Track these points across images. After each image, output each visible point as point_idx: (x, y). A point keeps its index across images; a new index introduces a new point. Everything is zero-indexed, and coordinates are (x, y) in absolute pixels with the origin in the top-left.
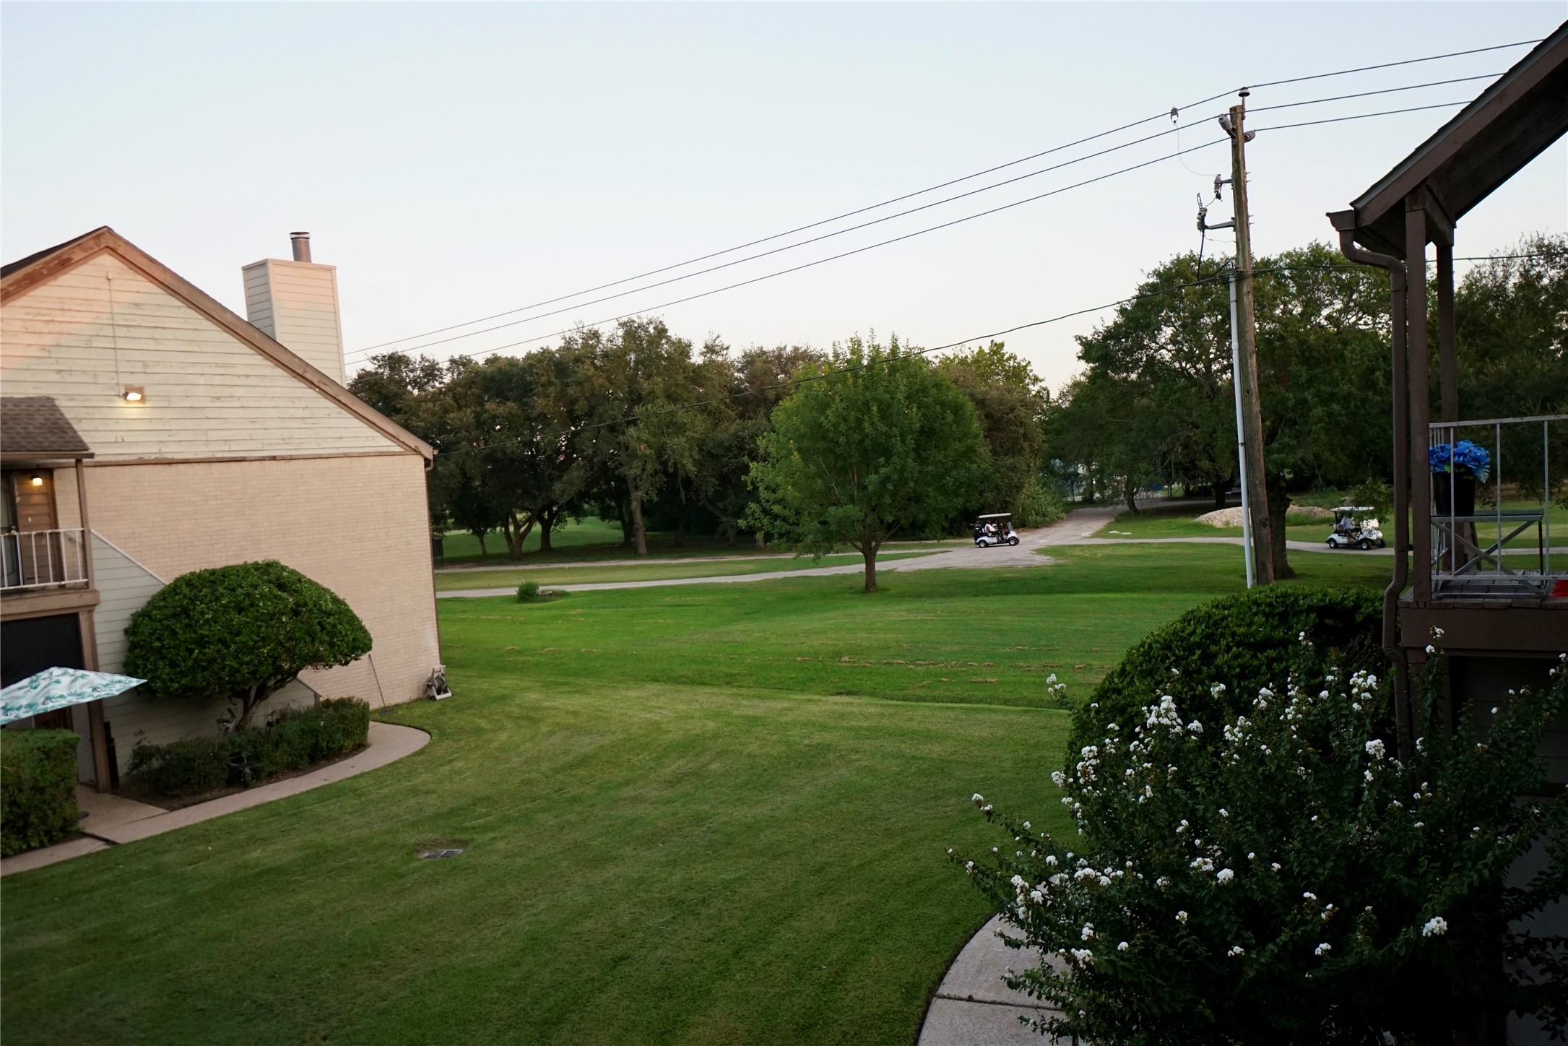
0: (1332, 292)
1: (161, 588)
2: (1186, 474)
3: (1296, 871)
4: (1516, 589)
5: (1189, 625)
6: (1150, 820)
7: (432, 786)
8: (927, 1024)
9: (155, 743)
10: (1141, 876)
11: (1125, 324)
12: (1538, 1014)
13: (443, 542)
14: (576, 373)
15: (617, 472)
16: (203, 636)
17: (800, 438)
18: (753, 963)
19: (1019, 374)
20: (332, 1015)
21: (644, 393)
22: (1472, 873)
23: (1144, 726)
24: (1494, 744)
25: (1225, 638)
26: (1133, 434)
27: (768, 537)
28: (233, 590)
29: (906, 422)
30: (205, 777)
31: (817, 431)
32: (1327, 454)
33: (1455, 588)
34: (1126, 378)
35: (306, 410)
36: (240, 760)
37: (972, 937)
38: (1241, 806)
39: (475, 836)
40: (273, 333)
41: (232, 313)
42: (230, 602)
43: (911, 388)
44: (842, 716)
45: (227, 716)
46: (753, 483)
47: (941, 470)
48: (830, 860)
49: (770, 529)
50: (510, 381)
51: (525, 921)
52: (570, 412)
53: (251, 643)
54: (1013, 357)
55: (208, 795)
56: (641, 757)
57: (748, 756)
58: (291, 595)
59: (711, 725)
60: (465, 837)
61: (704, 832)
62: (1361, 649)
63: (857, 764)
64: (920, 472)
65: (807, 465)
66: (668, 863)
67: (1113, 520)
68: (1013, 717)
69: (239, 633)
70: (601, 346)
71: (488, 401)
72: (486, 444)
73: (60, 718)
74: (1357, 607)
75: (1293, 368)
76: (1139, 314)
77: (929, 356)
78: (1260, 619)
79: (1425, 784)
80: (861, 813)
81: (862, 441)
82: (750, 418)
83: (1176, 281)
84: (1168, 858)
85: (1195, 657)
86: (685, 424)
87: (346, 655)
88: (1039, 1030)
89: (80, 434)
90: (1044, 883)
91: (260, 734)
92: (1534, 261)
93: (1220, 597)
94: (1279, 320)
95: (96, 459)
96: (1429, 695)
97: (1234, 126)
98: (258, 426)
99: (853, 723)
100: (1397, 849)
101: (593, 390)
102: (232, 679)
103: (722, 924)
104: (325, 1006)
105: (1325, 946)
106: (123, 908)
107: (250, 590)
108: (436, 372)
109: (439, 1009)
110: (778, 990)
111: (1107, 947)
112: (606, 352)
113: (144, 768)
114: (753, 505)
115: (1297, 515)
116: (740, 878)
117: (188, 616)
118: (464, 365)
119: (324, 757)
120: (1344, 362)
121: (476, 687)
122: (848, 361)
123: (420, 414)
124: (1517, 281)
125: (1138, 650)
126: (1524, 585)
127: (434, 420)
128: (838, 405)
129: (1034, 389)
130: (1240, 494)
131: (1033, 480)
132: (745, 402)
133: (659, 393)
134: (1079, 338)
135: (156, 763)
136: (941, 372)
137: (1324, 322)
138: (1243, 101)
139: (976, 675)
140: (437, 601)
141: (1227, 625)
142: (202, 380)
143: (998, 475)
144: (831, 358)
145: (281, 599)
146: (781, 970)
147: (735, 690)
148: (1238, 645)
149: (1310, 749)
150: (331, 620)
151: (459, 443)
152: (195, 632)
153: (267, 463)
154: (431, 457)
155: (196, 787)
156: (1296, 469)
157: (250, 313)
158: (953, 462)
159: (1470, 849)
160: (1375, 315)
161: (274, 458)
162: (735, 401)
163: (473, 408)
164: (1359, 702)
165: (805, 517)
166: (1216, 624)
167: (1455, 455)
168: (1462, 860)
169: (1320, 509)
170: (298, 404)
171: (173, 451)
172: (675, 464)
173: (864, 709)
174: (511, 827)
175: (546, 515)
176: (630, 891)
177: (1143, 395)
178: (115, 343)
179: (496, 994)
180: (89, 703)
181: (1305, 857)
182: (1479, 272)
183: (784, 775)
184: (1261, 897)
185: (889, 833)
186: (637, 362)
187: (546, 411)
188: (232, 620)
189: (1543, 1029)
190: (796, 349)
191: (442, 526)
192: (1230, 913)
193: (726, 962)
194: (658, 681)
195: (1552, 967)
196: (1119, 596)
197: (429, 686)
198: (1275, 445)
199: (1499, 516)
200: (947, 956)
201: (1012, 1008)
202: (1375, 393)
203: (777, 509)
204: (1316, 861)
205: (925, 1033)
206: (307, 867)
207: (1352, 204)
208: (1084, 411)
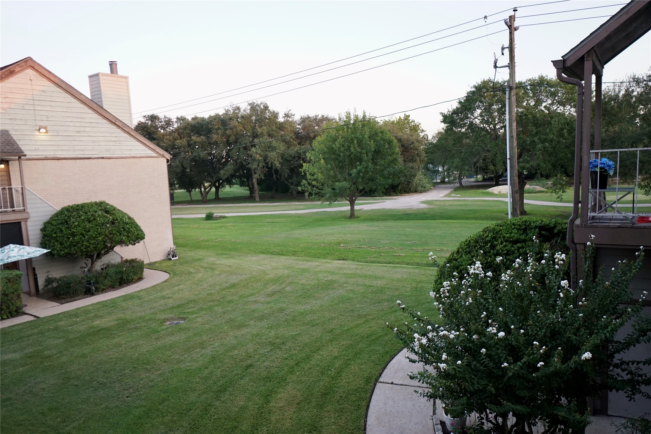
0: (547, 96)
1: (56, 211)
2: (484, 171)
3: (530, 333)
4: (622, 220)
5: (486, 233)
6: (471, 312)
7: (170, 295)
8: (374, 393)
9: (54, 276)
10: (466, 334)
11: (461, 108)
12: (624, 391)
13: (174, 195)
14: (230, 124)
15: (247, 167)
16: (74, 232)
17: (324, 153)
18: (304, 368)
19: (415, 128)
20: (130, 388)
21: (259, 133)
22: (602, 335)
23: (468, 274)
24: (612, 283)
25: (500, 239)
26: (463, 154)
27: (310, 194)
28: (86, 213)
29: (369, 147)
30: (76, 290)
31: (331, 151)
32: (542, 164)
33: (596, 219)
34: (461, 131)
35: (116, 138)
36: (90, 284)
37: (393, 358)
38: (508, 307)
39: (189, 316)
40: (102, 104)
41: (84, 96)
42: (85, 218)
43: (371, 133)
44: (340, 269)
45: (85, 266)
46: (304, 172)
47: (382, 168)
48: (336, 327)
49: (311, 191)
50: (202, 127)
51: (210, 350)
52: (228, 141)
53: (94, 235)
54: (413, 121)
55: (77, 298)
56: (257, 284)
57: (302, 285)
58: (111, 215)
59: (286, 272)
60: (185, 316)
61: (283, 315)
62: (556, 244)
63: (346, 288)
64: (374, 168)
65: (327, 164)
66: (268, 328)
67: (453, 190)
68: (411, 270)
69: (89, 231)
70: (240, 113)
71: (193, 135)
72: (192, 154)
73: (14, 265)
74: (555, 227)
75: (530, 128)
76: (467, 104)
77: (378, 120)
78: (515, 231)
79: (584, 298)
80: (348, 308)
81: (350, 155)
82: (303, 145)
83: (483, 90)
84: (478, 327)
85: (488, 246)
86: (276, 147)
87: (134, 241)
88: (422, 396)
89: (20, 146)
90: (426, 337)
91: (98, 273)
92: (631, 85)
93: (499, 222)
94: (525, 108)
95: (27, 157)
96: (587, 262)
97: (510, 24)
98: (96, 144)
99: (345, 272)
100: (571, 325)
101: (237, 131)
102: (86, 250)
103: (291, 353)
104: (128, 384)
105: (542, 363)
106: (42, 343)
107: (94, 213)
108: (171, 123)
109: (175, 385)
110: (314, 379)
111: (452, 363)
112: (243, 116)
113: (50, 286)
114: (304, 181)
115: (529, 189)
116: (298, 334)
117: (67, 224)
118: (183, 120)
119: (125, 283)
120: (551, 125)
121: (188, 255)
122: (345, 122)
123: (164, 140)
124: (624, 93)
125: (465, 243)
126: (626, 218)
127: (170, 143)
128: (340, 140)
129: (422, 135)
130: (507, 180)
131: (420, 173)
132: (302, 138)
133: (265, 133)
134: (441, 113)
135: (55, 285)
136: (384, 126)
137: (543, 109)
138: (515, 13)
139: (396, 253)
140: (172, 219)
141: (502, 233)
142: (72, 124)
143: (406, 170)
144: (338, 120)
145: (107, 217)
146: (315, 371)
147: (296, 258)
148: (506, 241)
149: (537, 284)
150: (128, 226)
151: (180, 153)
152: (71, 230)
153: (100, 160)
154: (169, 159)
155: (72, 295)
156: (529, 170)
157: (92, 96)
158: (388, 164)
159: (601, 325)
160: (564, 106)
161: (103, 158)
162: (297, 137)
163: (186, 138)
164: (558, 265)
165: (326, 187)
166: (497, 233)
167: (600, 164)
168: (598, 329)
169: (538, 187)
170: (113, 135)
171: (59, 154)
172: (272, 163)
173: (350, 266)
174: (203, 312)
175: (217, 184)
176: (253, 339)
177: (467, 138)
178: (34, 107)
179: (198, 380)
180: (26, 259)
181: (534, 328)
182: (608, 89)
183: (316, 293)
184: (516, 343)
185: (360, 316)
186: (256, 120)
187: (217, 140)
188: (86, 226)
189: (626, 397)
190: (323, 116)
191: (173, 188)
192: (502, 350)
193: (293, 368)
194: (264, 253)
195: (630, 373)
196: (455, 221)
197: (169, 254)
198: (521, 160)
199: (617, 190)
200: (383, 366)
201: (409, 387)
202: (563, 139)
203: (314, 183)
204: (538, 329)
205: (373, 397)
206: (119, 328)
207: (562, 57)
208: (442, 144)
